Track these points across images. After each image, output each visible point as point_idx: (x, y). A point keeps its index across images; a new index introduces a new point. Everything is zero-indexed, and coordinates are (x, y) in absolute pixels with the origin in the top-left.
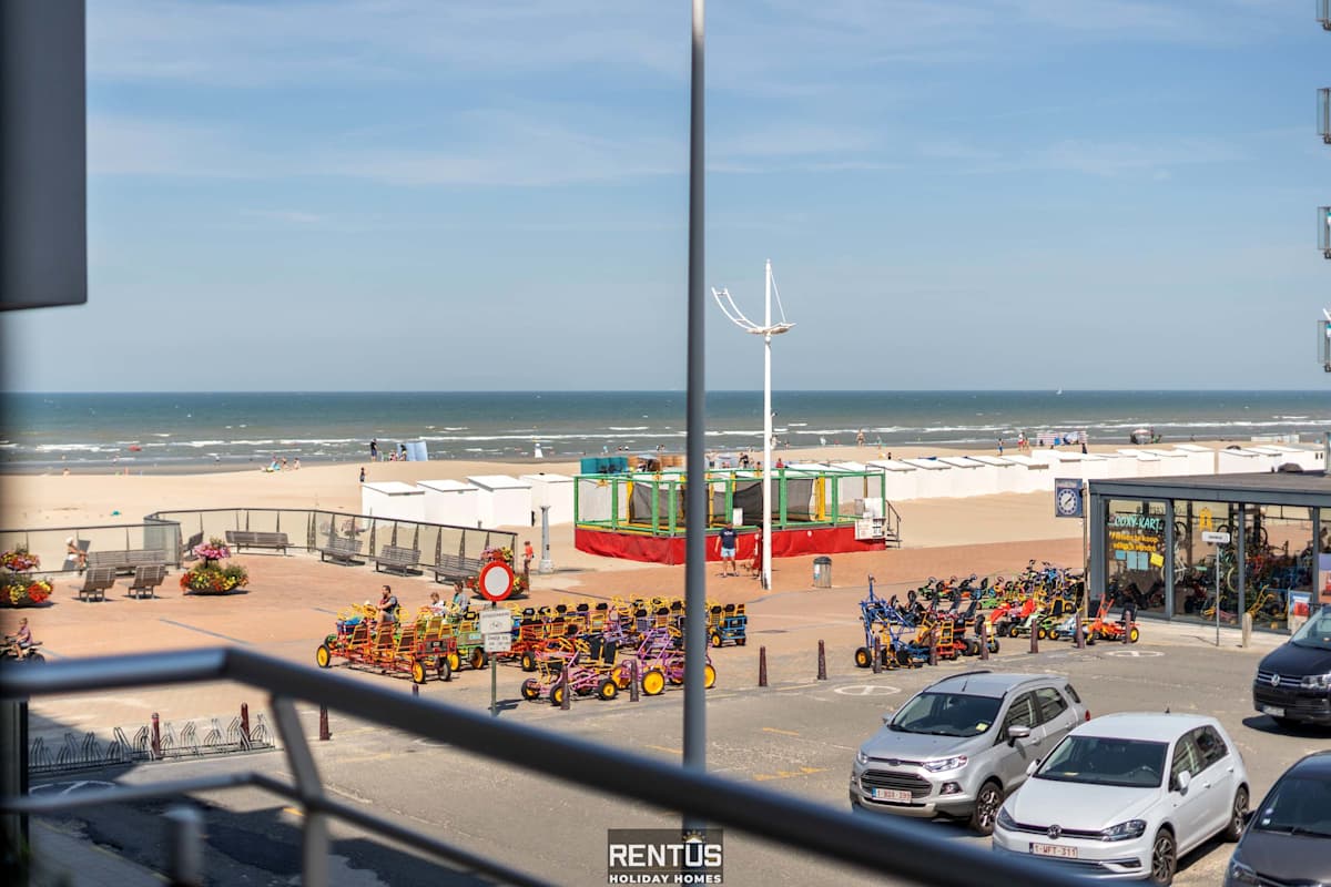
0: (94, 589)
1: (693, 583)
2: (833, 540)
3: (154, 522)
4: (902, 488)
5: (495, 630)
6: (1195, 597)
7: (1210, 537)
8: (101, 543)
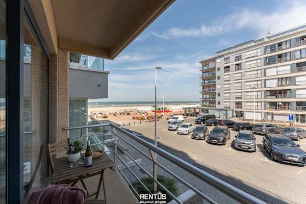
0: (121, 114)
1: (156, 114)
2: (168, 111)
3: (125, 110)
4: (172, 108)
5: (146, 117)
6: (191, 115)
7: (192, 111)
8: (122, 111)
